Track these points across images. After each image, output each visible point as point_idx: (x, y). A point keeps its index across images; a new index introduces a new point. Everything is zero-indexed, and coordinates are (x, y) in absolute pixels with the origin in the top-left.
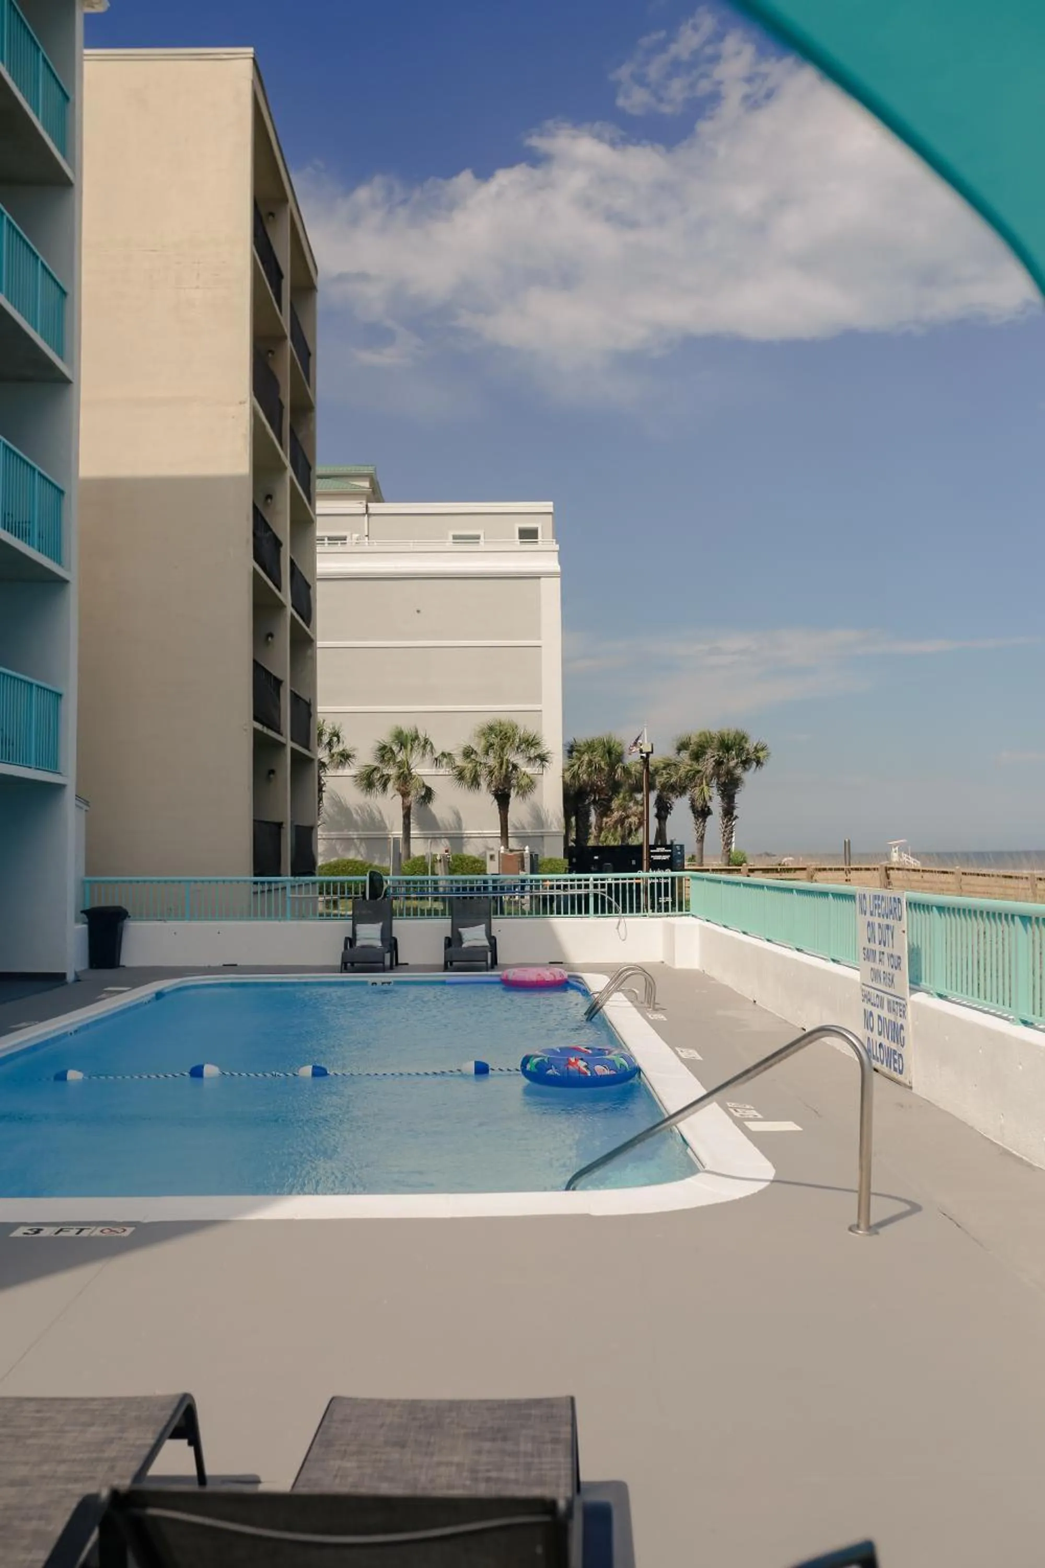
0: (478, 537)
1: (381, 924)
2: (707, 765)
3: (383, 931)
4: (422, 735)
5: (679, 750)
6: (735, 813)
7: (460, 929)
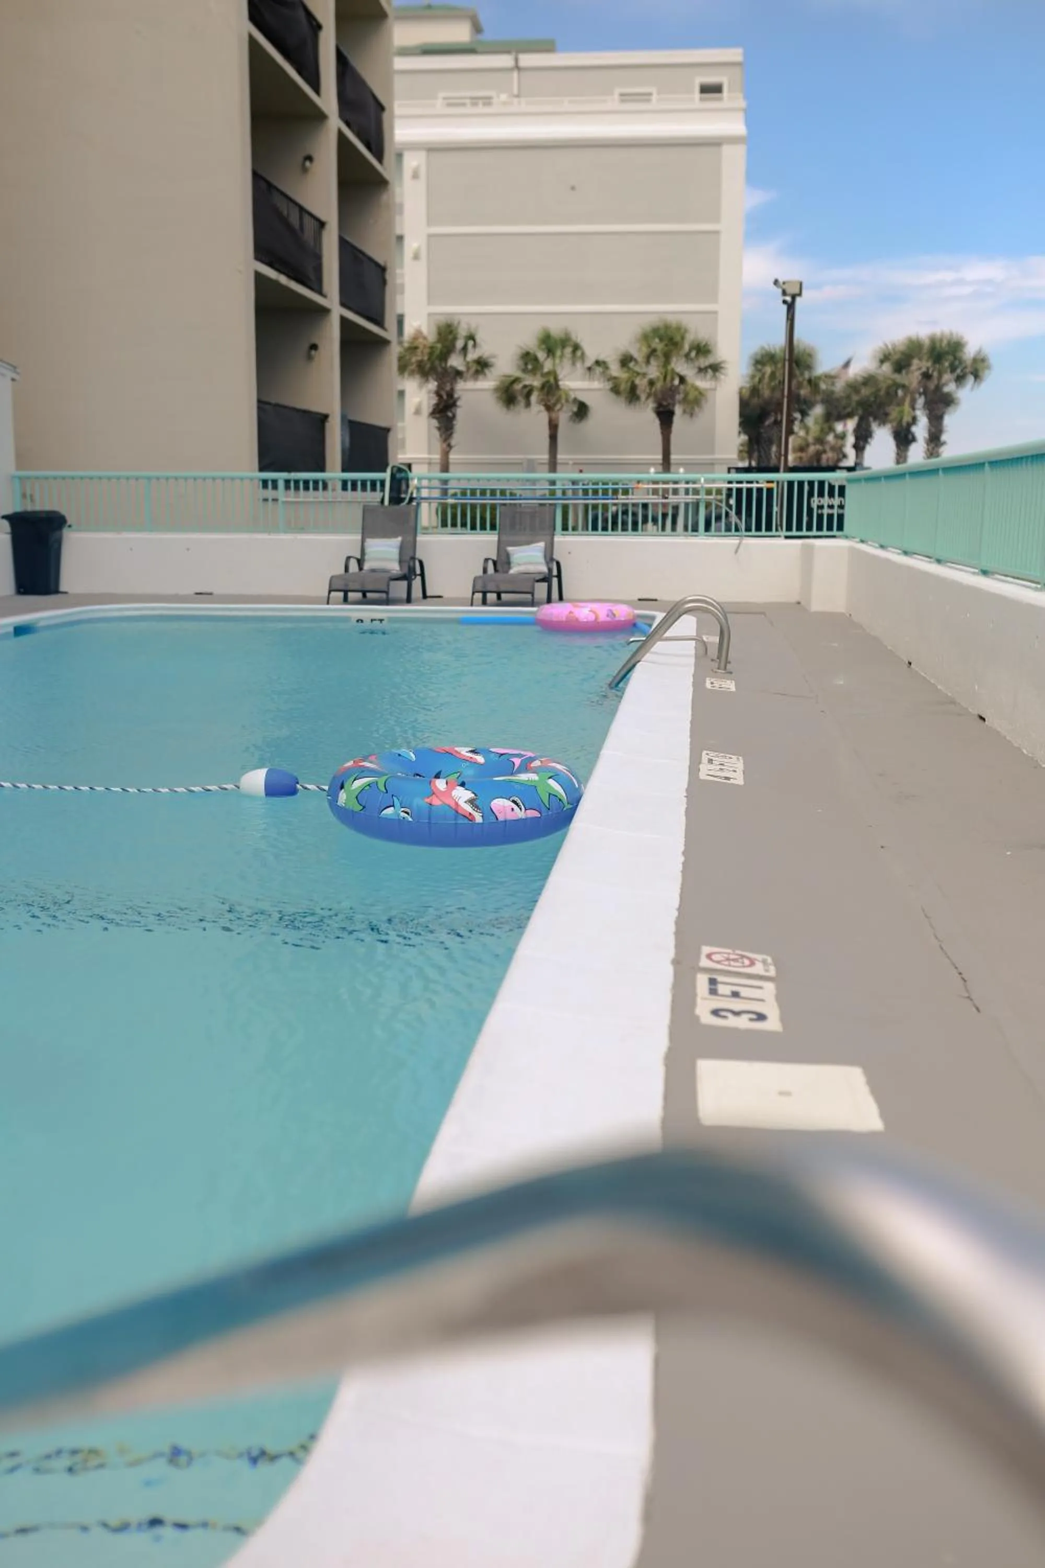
0: (650, 94)
1: (400, 539)
2: (913, 377)
3: (402, 548)
4: (573, 337)
5: (882, 362)
6: (944, 437)
7: (510, 549)
